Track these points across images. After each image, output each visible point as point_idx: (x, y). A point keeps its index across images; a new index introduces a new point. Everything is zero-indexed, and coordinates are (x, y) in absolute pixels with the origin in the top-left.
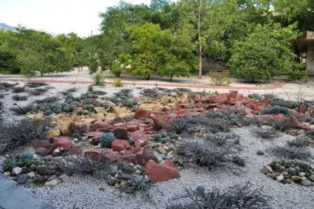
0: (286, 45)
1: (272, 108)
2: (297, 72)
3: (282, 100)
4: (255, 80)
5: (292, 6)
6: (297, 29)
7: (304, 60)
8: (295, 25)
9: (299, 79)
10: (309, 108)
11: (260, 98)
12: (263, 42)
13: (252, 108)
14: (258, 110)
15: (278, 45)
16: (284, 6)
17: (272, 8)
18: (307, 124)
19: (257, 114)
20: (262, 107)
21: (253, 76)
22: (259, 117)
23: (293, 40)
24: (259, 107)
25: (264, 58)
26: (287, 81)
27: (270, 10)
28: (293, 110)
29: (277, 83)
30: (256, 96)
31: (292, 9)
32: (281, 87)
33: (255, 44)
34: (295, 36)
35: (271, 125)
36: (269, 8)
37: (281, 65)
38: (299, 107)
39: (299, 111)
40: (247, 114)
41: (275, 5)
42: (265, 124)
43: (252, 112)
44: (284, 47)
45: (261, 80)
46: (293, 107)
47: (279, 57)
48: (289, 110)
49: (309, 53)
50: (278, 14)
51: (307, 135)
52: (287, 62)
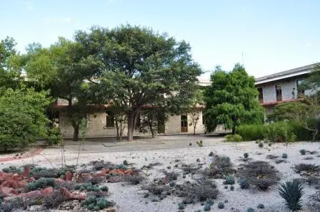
0: (40, 111)
1: (37, 182)
2: (54, 137)
3: (45, 169)
4: (9, 149)
5: (44, 73)
6: (50, 95)
7: (57, 125)
8: (48, 92)
9: (56, 143)
10: (74, 174)
11: (18, 171)
12: (16, 107)
13: (11, 186)
14: (19, 186)
15: (32, 110)
16: (36, 73)
17: (24, 73)
18: (77, 192)
19: (20, 192)
20: (24, 183)
21: (6, 145)
22: (23, 196)
23: (46, 106)
24: (21, 183)
25: (18, 124)
26: (44, 147)
27: (21, 75)
28: (59, 179)
29: (33, 149)
30: (13, 169)
31: (44, 76)
32: (39, 154)
33: (7, 109)
34: (48, 103)
35: (40, 204)
36: (20, 73)
37: (36, 131)
38: (64, 174)
39: (65, 179)
40: (6, 196)
41: (28, 71)
42: (33, 204)
43: (13, 192)
44: (38, 113)
45: (16, 149)
46: (58, 176)
47: (35, 123)
48: (56, 180)
49: (61, 118)
50: (30, 80)
51: (82, 206)
52: (42, 127)
